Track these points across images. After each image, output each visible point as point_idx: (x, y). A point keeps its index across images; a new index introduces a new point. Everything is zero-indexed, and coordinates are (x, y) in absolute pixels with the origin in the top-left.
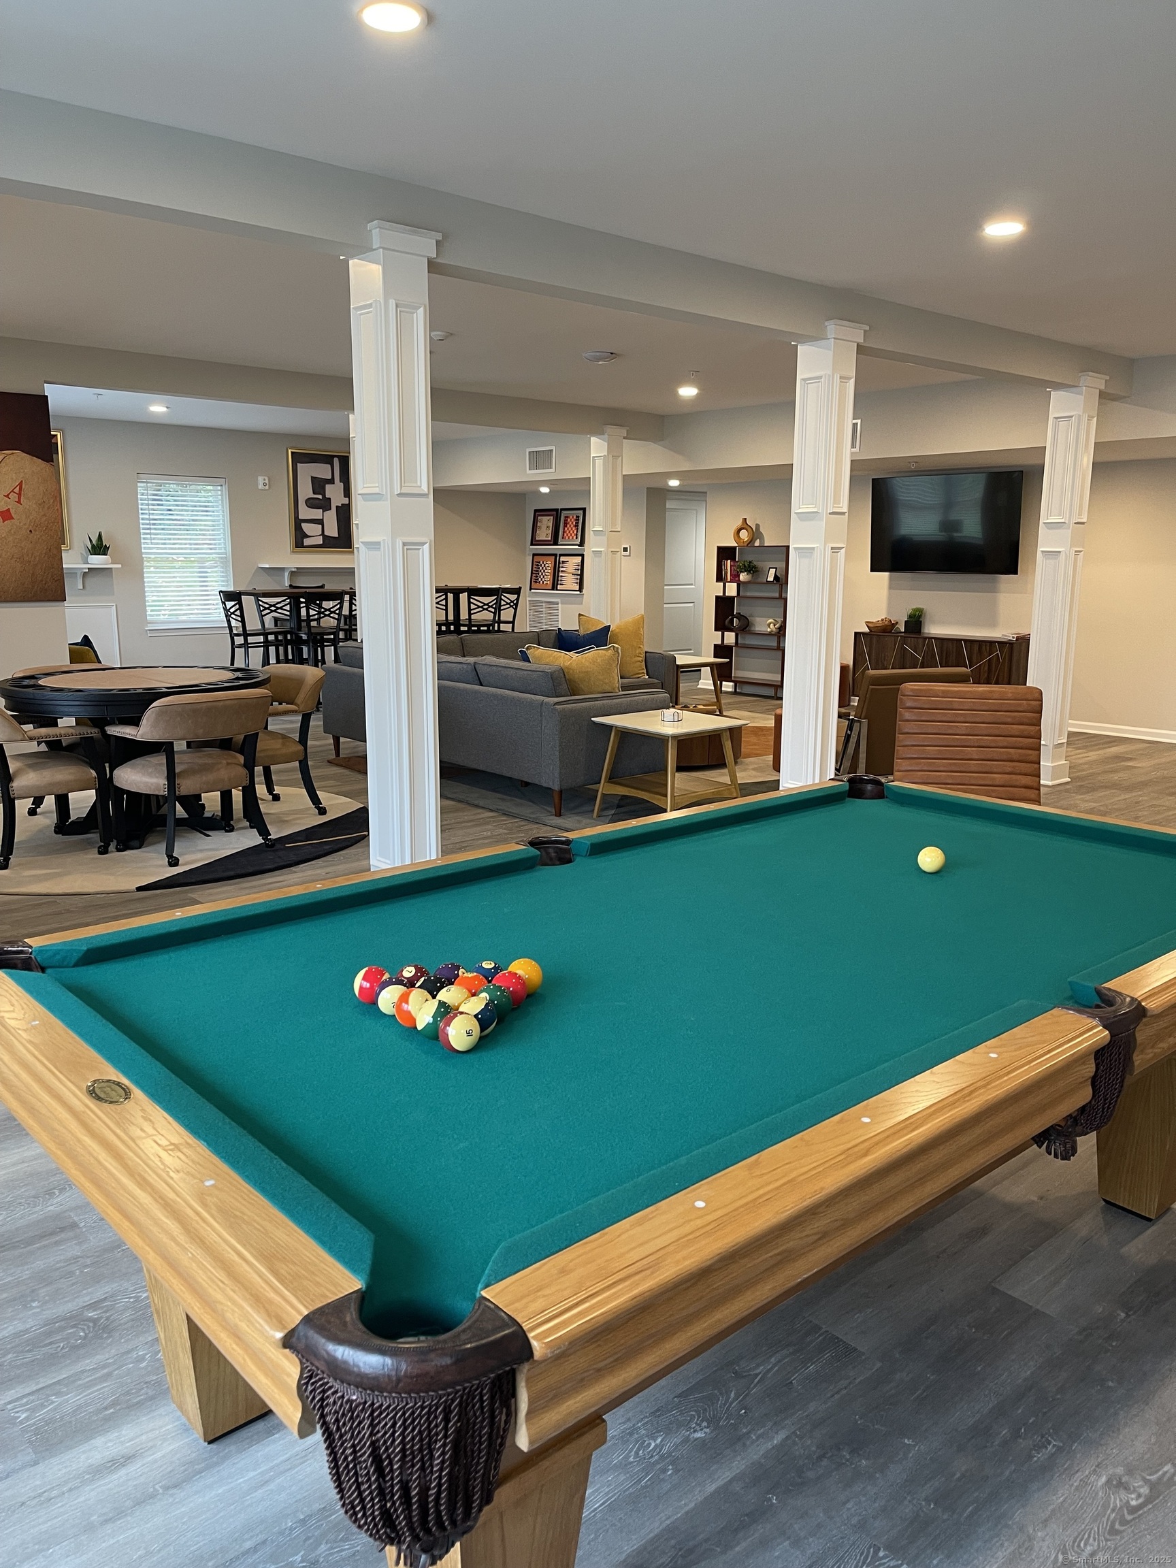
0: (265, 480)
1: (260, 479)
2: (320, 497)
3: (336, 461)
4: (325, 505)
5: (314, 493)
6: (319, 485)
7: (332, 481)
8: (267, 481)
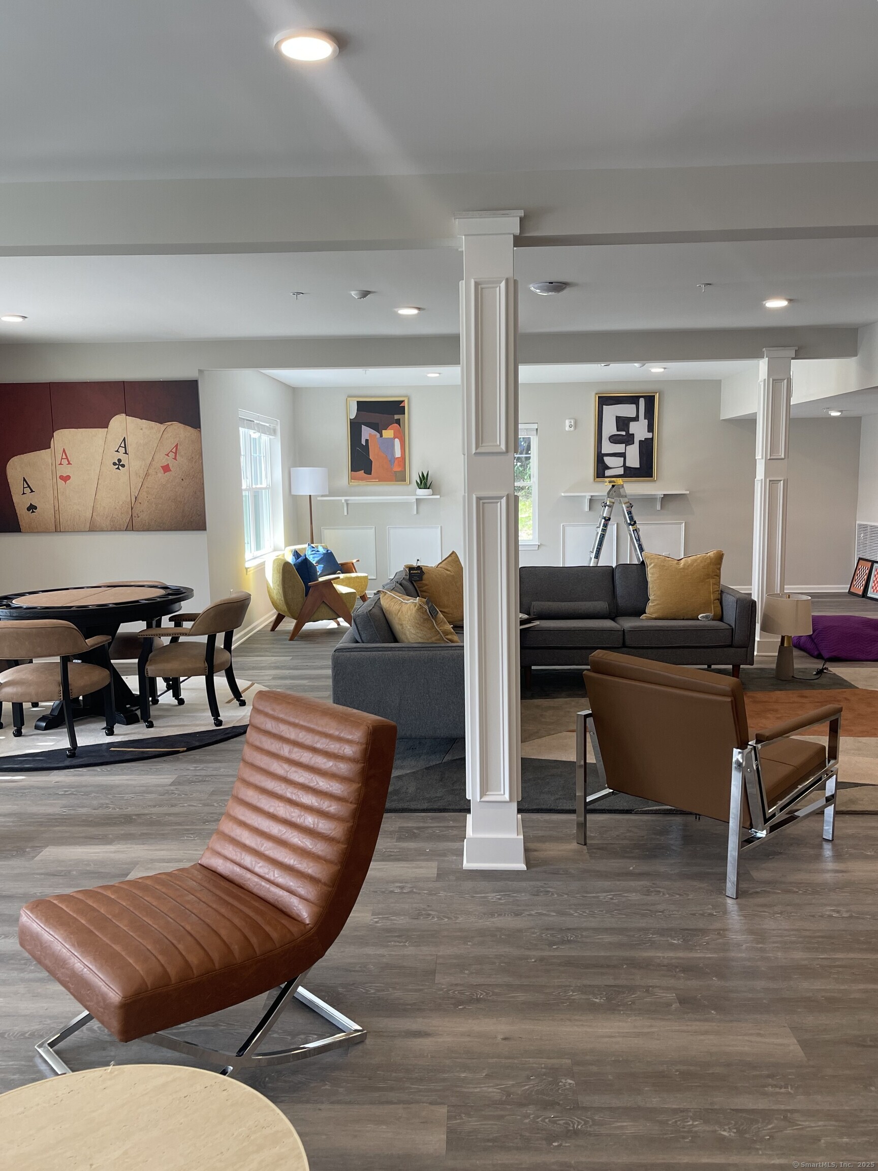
0: (571, 422)
1: (567, 423)
2: (624, 433)
3: (642, 402)
4: (628, 439)
5: (618, 431)
6: (623, 423)
7: (636, 419)
8: (572, 424)
